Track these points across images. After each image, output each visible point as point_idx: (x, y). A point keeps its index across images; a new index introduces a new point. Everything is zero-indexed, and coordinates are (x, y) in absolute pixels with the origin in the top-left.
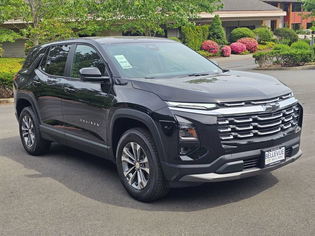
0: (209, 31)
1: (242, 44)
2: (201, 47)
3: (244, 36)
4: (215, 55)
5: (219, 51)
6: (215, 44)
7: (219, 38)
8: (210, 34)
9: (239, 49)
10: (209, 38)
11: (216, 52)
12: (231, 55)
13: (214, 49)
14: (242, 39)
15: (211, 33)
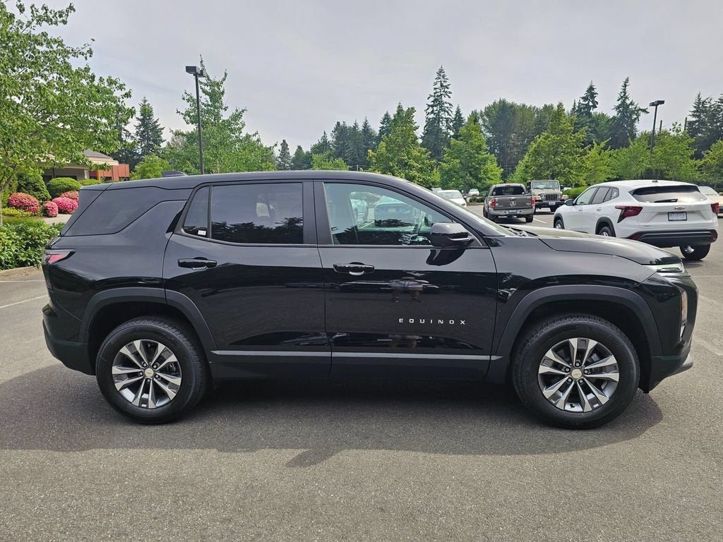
0: (19, 180)
1: (71, 200)
2: (8, 203)
3: (70, 189)
4: (35, 215)
5: (40, 209)
6: (34, 199)
7: (37, 190)
8: (20, 185)
9: (69, 206)
10: (19, 190)
11: (35, 211)
12: (59, 215)
13: (32, 206)
14: (69, 193)
15: (23, 183)
